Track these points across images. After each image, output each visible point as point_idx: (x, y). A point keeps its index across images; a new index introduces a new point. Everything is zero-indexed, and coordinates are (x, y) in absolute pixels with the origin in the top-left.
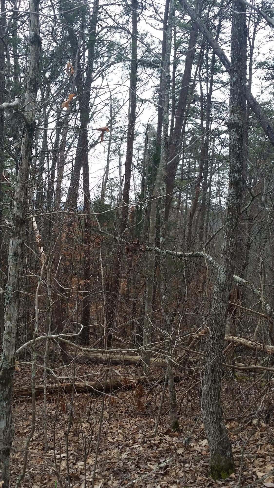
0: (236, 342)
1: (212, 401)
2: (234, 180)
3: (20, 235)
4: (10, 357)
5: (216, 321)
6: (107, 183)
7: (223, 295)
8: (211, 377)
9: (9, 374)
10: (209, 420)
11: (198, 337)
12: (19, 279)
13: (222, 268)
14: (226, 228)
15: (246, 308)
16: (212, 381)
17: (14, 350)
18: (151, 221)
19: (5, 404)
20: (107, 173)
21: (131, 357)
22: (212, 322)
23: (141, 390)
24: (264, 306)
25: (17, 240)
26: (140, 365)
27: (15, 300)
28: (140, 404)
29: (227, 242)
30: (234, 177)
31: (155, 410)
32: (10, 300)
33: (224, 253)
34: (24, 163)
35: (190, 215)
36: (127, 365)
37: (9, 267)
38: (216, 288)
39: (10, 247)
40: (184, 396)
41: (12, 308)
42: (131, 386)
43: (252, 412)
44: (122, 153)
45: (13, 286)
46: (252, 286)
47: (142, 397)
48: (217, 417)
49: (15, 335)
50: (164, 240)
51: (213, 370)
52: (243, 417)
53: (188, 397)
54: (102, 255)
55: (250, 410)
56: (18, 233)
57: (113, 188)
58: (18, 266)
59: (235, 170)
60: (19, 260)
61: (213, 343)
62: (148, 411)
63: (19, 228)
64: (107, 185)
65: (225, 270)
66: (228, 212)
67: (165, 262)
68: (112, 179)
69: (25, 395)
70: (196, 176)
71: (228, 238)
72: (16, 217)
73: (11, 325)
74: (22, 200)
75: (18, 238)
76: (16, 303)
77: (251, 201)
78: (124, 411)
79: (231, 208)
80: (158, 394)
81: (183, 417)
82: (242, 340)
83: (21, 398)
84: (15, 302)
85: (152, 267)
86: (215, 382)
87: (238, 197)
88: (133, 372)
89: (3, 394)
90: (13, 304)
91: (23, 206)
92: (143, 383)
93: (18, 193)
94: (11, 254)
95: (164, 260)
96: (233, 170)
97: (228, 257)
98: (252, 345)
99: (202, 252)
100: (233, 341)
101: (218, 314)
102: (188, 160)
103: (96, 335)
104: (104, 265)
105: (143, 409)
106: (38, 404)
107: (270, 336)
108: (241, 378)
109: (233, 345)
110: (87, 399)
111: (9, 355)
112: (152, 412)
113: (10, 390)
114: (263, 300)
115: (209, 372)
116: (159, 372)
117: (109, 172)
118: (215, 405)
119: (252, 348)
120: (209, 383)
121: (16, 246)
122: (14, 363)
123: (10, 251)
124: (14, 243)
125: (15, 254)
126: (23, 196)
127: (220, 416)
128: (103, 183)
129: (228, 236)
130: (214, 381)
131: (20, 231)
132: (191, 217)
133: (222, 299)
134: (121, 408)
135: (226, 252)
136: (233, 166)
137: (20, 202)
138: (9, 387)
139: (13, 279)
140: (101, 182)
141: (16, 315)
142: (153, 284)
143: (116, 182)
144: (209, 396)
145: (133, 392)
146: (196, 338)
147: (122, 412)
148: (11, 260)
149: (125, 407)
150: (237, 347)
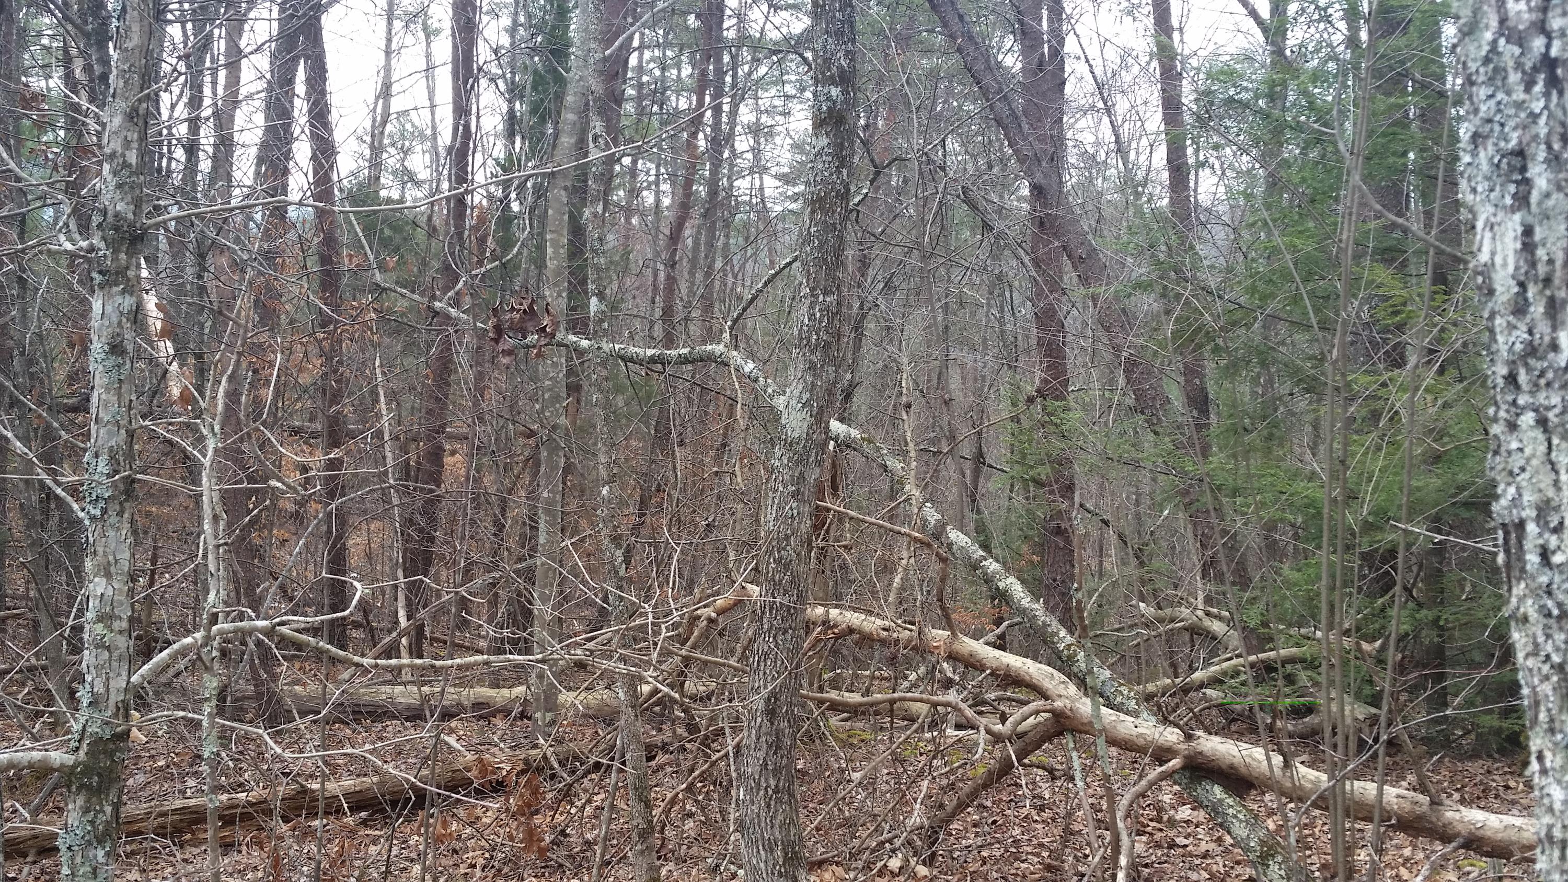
0: (835, 626)
1: (769, 806)
2: (829, 108)
3: (128, 280)
4: (113, 699)
5: (781, 558)
6: (389, 128)
7: (802, 477)
8: (766, 734)
9: (111, 754)
10: (762, 865)
11: (714, 615)
12: (131, 434)
13: (796, 393)
14: (804, 264)
15: (867, 518)
16: (770, 747)
17: (124, 674)
18: (549, 251)
19: (101, 853)
20: (386, 92)
21: (492, 692)
22: (768, 563)
23: (535, 792)
24: (920, 509)
25: (119, 299)
26: (523, 715)
27: (121, 503)
28: (532, 836)
29: (812, 306)
30: (829, 98)
31: (582, 851)
32: (102, 504)
33: (803, 342)
34: (136, 28)
35: (668, 232)
36: (481, 717)
37: (95, 395)
38: (778, 454)
39: (95, 324)
40: (673, 801)
41: (111, 533)
42: (500, 783)
43: (886, 836)
44: (436, 25)
45: (113, 458)
46: (879, 449)
47: (537, 812)
48: (787, 854)
49: (125, 625)
50: (603, 307)
51: (771, 713)
52: (861, 851)
53: (684, 804)
54: (381, 366)
55: (878, 830)
56: (121, 272)
57: (407, 143)
58: (125, 387)
59: (832, 76)
60: (128, 366)
61: (769, 630)
62: (560, 854)
63: (123, 256)
64: (386, 133)
65: (805, 397)
66: (813, 212)
67: (606, 379)
68: (406, 112)
69: (139, 833)
70: (683, 104)
71: (812, 296)
72: (110, 218)
73: (110, 592)
74: (132, 157)
75: (123, 292)
76: (126, 515)
77: (872, 181)
78: (481, 861)
79: (820, 200)
80: (589, 801)
81: (671, 866)
82: (855, 619)
83: (126, 843)
84: (120, 514)
85: (556, 398)
86: (778, 748)
87: (842, 165)
88: (502, 739)
89: (92, 823)
90: (114, 519)
91: (134, 178)
92: (539, 770)
93: (115, 133)
94: (97, 346)
95: (604, 373)
96: (823, 74)
97: (813, 357)
98: (884, 629)
99: (721, 347)
100: (826, 623)
101: (787, 538)
102: (657, 53)
103: (372, 630)
104: (392, 396)
105: (542, 852)
106: (185, 861)
107: (940, 600)
108: (844, 736)
109: (826, 633)
110: (353, 832)
111: (108, 690)
112: (571, 857)
113: (117, 807)
114: (916, 493)
115: (759, 720)
116: (589, 733)
117: (395, 88)
118: (780, 817)
119: (883, 642)
120: (761, 754)
121: (115, 320)
122: (127, 716)
123: (95, 338)
124: (109, 309)
125: (116, 349)
126: (135, 145)
127: (794, 853)
128: (373, 126)
129: (812, 289)
130: (776, 746)
131: (127, 268)
132: (675, 237)
133: (798, 490)
134: (471, 854)
135: (809, 340)
136: (825, 60)
137: (126, 165)
138: (113, 797)
139: (109, 432)
140: (368, 124)
141: (127, 555)
142: (561, 454)
143: (417, 123)
144: (762, 793)
145: (507, 800)
146: (711, 620)
147: (473, 866)
148: (101, 368)
149: (482, 848)
150: (836, 639)
